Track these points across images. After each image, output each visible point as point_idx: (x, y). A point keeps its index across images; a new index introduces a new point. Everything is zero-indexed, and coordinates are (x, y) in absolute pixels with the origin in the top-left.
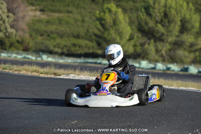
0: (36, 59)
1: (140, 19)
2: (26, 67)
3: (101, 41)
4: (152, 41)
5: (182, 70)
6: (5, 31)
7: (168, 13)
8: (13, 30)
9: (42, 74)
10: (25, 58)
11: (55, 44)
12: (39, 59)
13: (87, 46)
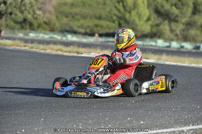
0: (61, 39)
1: (156, 3)
2: (51, 46)
3: (122, 22)
4: (166, 22)
5: (194, 48)
6: (32, 13)
8: (40, 12)
9: (66, 52)
10: (51, 37)
11: (79, 24)
12: (64, 39)
13: (108, 27)
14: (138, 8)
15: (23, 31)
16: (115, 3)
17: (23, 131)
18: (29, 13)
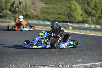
0: (43, 23)
1: (85, 8)
2: (38, 26)
3: (69, 16)
4: (90, 16)
5: (101, 28)
6: (30, 12)
7: (97, 5)
8: (34, 12)
9: (45, 29)
10: (38, 23)
11: (51, 17)
12: (44, 23)
13: (63, 18)
14: (77, 10)
15: (26, 20)
16: (66, 8)
17: (26, 64)
18: (29, 12)
